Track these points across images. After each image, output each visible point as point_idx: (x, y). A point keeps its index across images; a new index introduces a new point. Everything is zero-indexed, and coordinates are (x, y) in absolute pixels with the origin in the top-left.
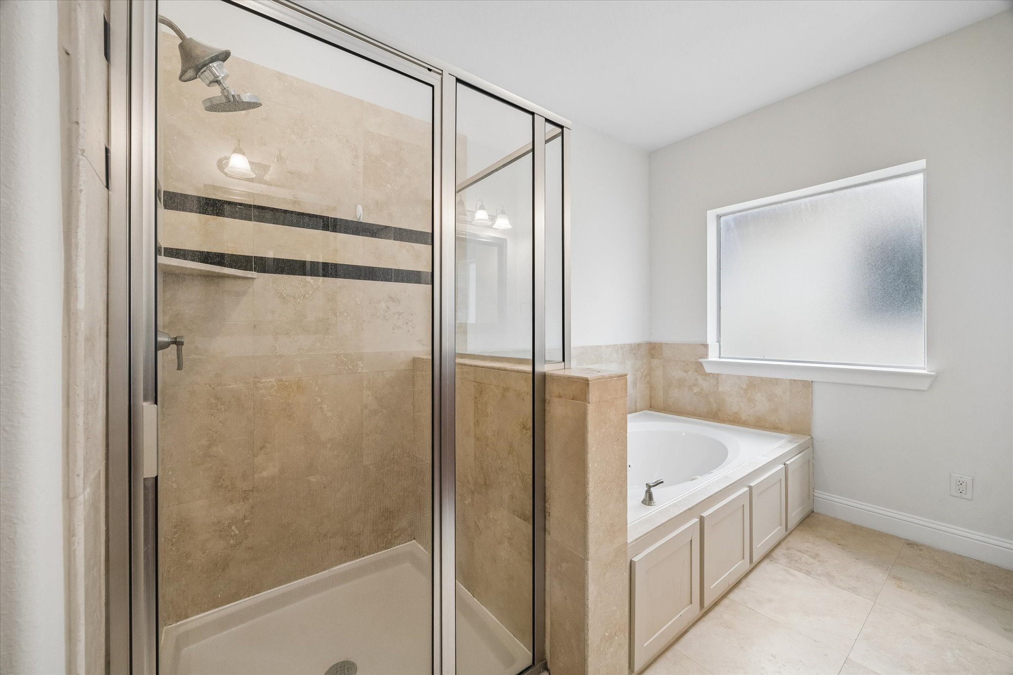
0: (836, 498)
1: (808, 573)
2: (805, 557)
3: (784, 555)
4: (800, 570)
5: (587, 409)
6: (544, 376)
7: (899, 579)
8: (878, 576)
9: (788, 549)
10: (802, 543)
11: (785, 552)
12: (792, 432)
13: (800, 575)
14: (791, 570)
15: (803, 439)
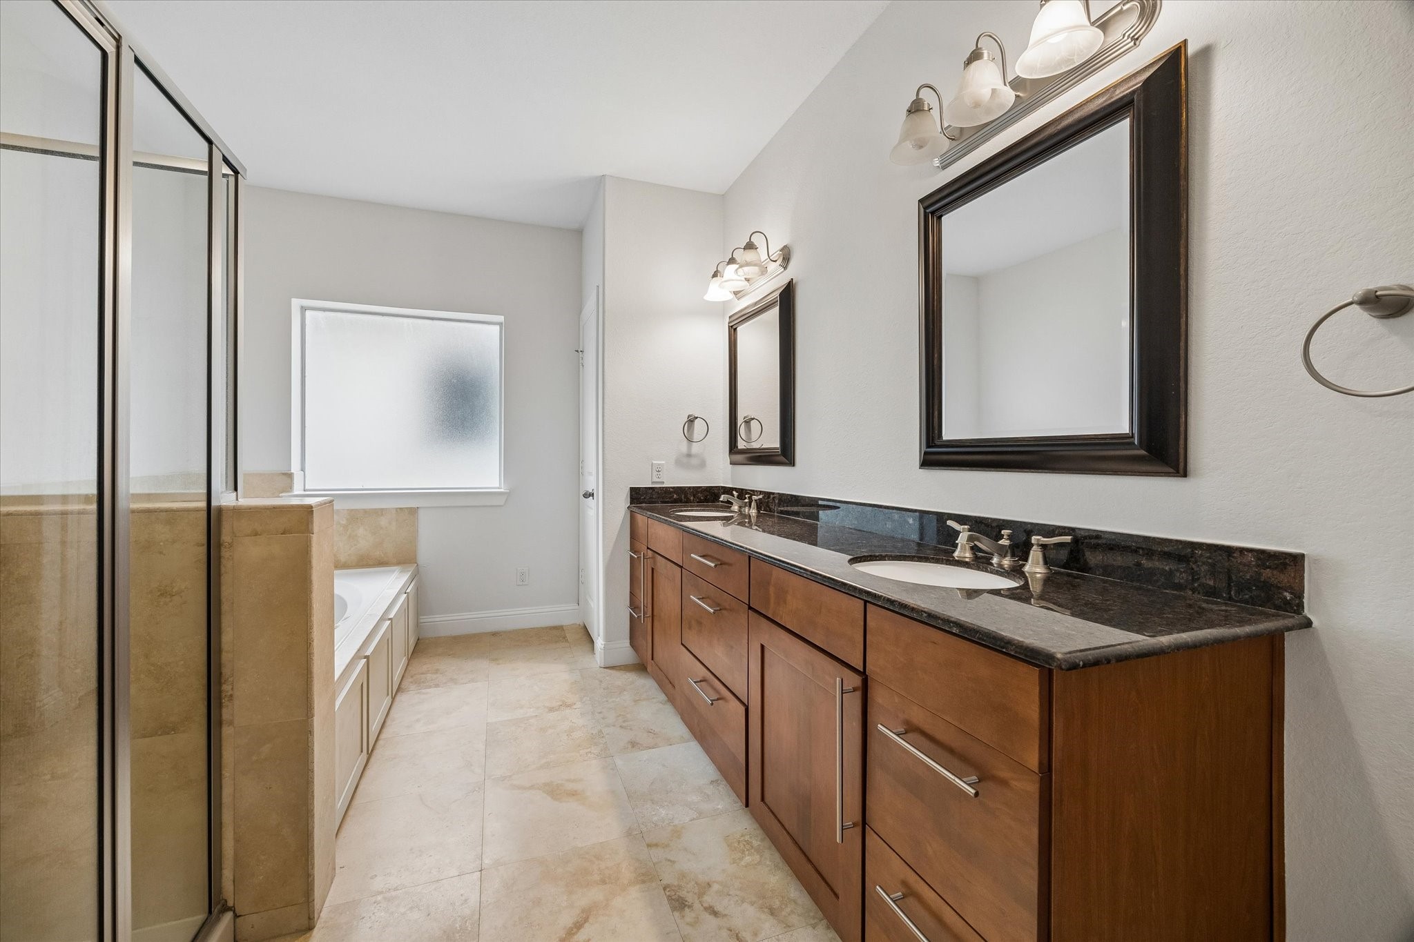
0: (438, 618)
1: (437, 686)
2: (429, 676)
3: (412, 682)
4: (430, 687)
5: (310, 541)
6: (220, 510)
7: (496, 659)
8: (482, 664)
9: (412, 677)
10: (424, 666)
11: (410, 680)
12: (398, 563)
13: (432, 690)
14: (423, 691)
15: (412, 568)
